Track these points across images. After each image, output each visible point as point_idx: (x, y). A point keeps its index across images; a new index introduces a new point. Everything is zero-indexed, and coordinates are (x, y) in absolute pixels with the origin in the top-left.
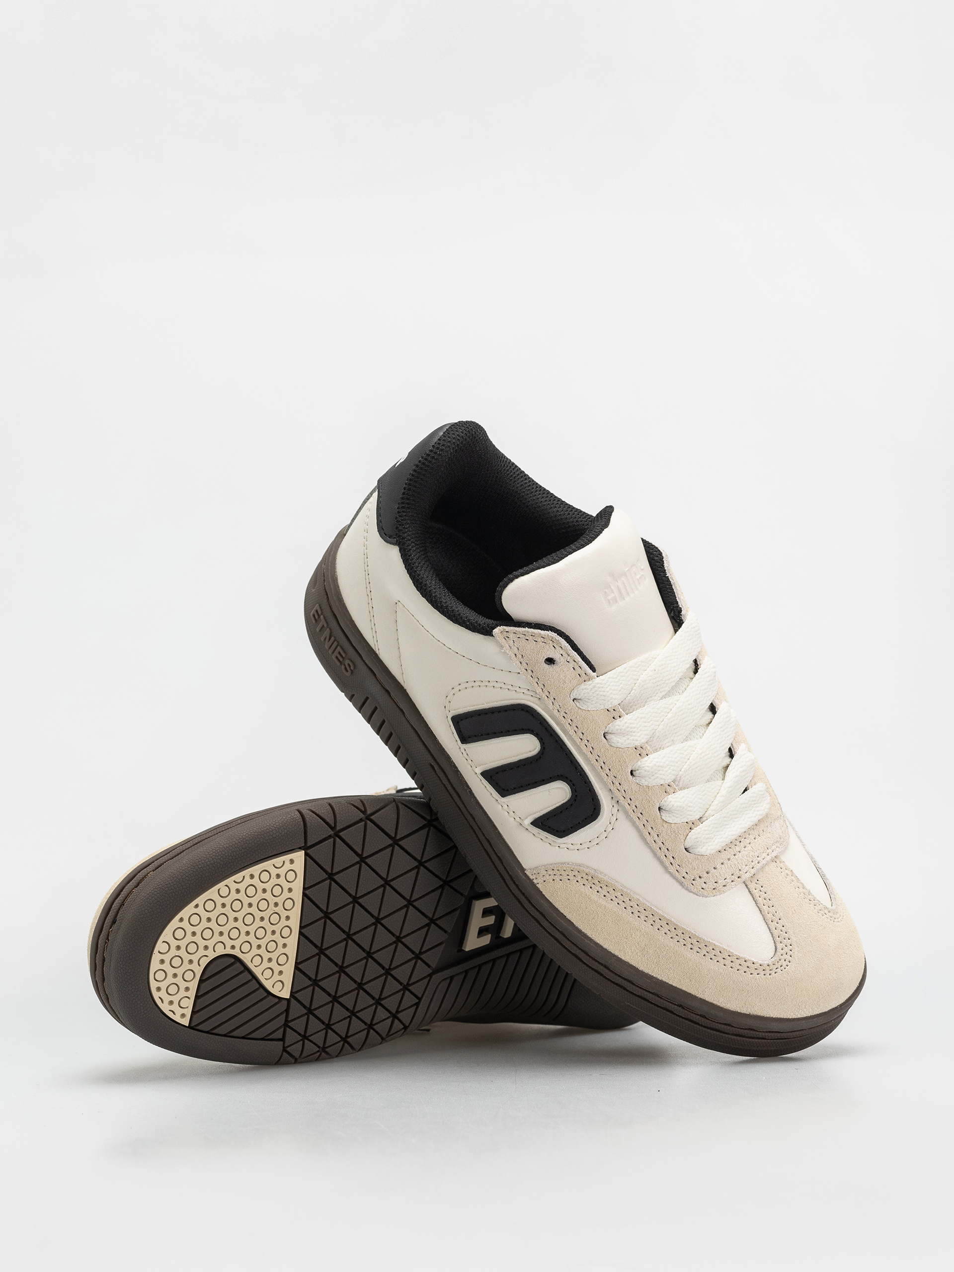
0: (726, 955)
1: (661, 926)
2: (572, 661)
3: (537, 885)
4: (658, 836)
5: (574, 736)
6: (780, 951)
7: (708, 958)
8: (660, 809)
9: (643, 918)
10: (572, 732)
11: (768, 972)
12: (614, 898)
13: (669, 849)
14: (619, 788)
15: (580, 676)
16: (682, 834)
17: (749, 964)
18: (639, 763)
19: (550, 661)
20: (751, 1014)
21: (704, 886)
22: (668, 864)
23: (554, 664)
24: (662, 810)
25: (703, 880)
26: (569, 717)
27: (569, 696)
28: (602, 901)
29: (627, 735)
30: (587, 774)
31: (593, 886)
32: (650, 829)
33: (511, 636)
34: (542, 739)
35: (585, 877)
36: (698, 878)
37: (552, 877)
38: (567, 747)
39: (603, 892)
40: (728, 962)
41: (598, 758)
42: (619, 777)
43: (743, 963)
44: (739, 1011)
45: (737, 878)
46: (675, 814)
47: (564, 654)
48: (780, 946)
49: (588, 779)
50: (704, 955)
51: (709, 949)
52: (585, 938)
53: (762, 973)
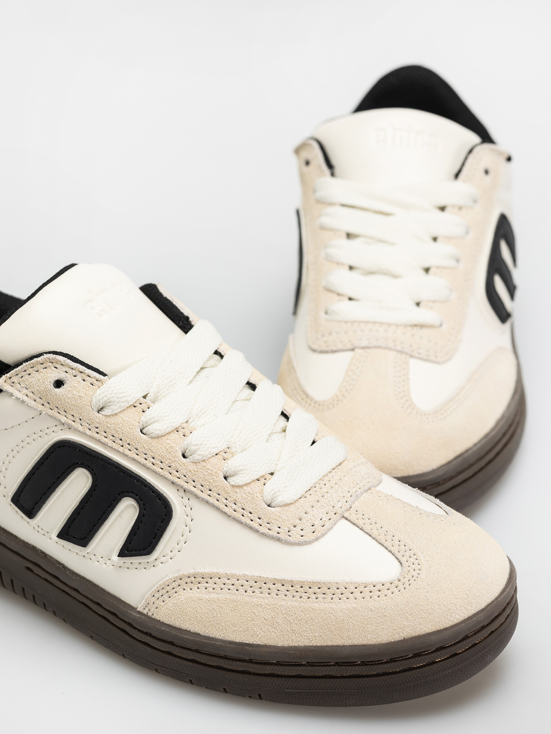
0: (352, 588)
1: (279, 590)
2: (79, 373)
3: (153, 617)
4: (235, 504)
5: (114, 445)
6: (405, 564)
7: (336, 599)
8: (225, 478)
9: (257, 591)
10: (110, 443)
11: (401, 587)
12: (223, 586)
13: (252, 511)
14: (178, 476)
15: (92, 385)
16: (257, 492)
17: (378, 587)
18: (186, 442)
19: (59, 384)
20: (406, 638)
21: (302, 533)
22: (257, 526)
23: (63, 384)
24: (228, 478)
25: (298, 528)
26: (101, 430)
27: (91, 409)
28: (214, 596)
29: (162, 420)
30: (143, 477)
31: (199, 585)
32: (225, 501)
33: (14, 379)
34: (89, 467)
35: (188, 580)
36: (292, 528)
37: (161, 599)
38: (112, 460)
39: (211, 585)
40: (357, 594)
41: (145, 456)
42: (173, 465)
43: (372, 588)
44: (393, 641)
45: (334, 515)
46: (241, 475)
47: (68, 370)
48: (403, 560)
49: (147, 481)
50: (332, 599)
51: (333, 589)
52: (215, 641)
53: (396, 590)
